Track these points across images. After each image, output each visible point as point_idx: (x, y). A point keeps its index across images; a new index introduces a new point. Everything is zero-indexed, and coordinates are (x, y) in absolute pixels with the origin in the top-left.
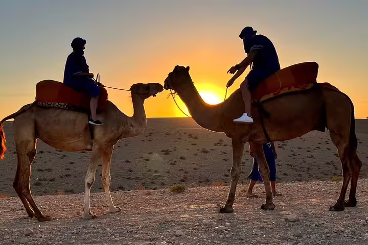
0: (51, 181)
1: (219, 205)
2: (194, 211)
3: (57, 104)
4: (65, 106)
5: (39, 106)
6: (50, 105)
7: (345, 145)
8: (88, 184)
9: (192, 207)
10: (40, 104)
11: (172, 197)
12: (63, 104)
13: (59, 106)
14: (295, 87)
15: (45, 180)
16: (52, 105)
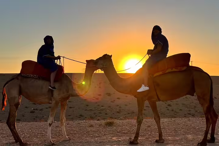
0: (40, 110)
1: (130, 138)
2: (114, 142)
3: (32, 75)
4: (37, 77)
5: (22, 76)
6: (28, 76)
7: (206, 105)
8: (50, 124)
9: (114, 138)
10: (23, 75)
11: (104, 130)
12: (35, 76)
13: (33, 77)
14: (176, 69)
15: (37, 110)
16: (29, 76)
